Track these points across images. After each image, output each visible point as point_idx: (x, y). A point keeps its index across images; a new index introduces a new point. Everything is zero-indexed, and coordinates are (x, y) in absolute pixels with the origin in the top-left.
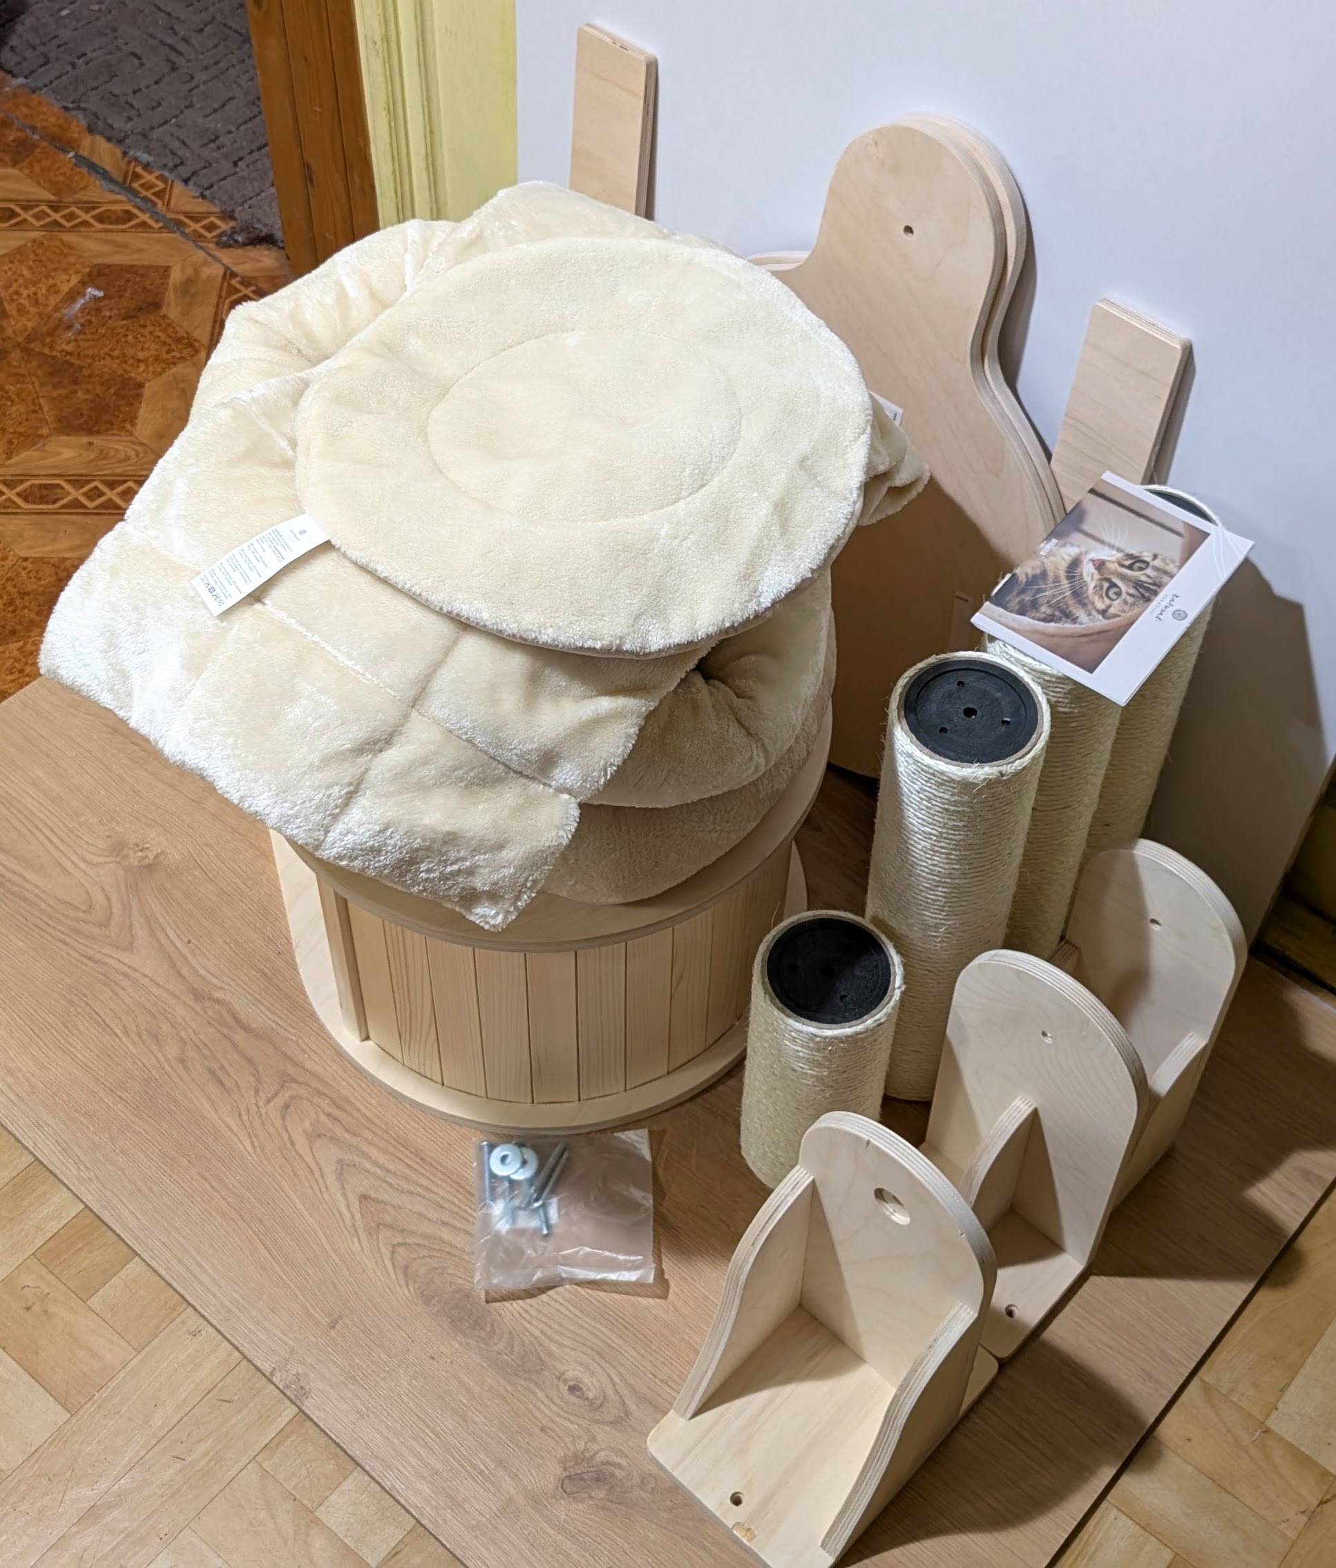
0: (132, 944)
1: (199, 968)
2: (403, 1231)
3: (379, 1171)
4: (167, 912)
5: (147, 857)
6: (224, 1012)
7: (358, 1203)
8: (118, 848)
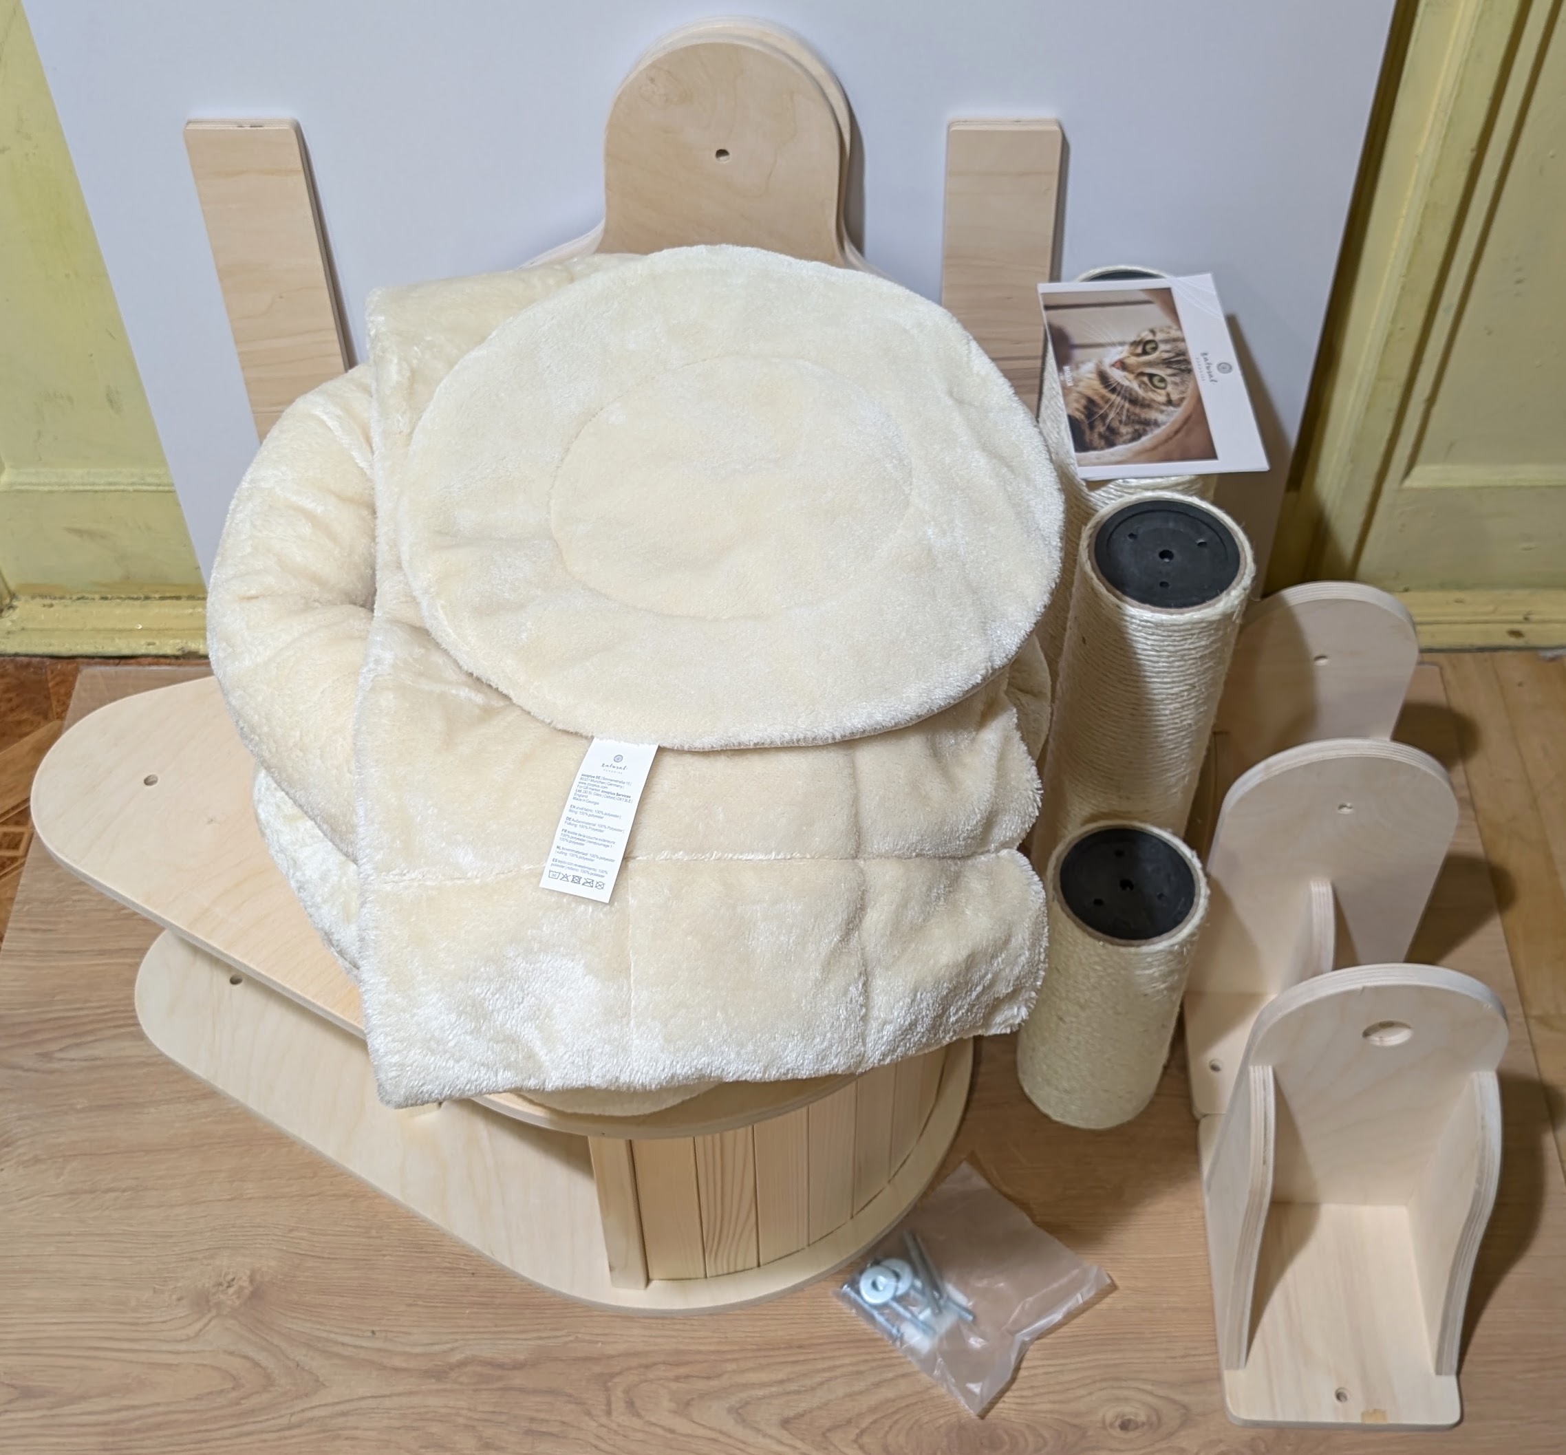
0: (317, 1381)
1: (408, 1349)
2: (849, 1422)
3: (774, 1389)
4: (321, 1323)
5: (241, 1288)
6: (479, 1369)
7: (785, 1432)
8: (202, 1302)
